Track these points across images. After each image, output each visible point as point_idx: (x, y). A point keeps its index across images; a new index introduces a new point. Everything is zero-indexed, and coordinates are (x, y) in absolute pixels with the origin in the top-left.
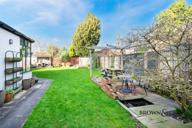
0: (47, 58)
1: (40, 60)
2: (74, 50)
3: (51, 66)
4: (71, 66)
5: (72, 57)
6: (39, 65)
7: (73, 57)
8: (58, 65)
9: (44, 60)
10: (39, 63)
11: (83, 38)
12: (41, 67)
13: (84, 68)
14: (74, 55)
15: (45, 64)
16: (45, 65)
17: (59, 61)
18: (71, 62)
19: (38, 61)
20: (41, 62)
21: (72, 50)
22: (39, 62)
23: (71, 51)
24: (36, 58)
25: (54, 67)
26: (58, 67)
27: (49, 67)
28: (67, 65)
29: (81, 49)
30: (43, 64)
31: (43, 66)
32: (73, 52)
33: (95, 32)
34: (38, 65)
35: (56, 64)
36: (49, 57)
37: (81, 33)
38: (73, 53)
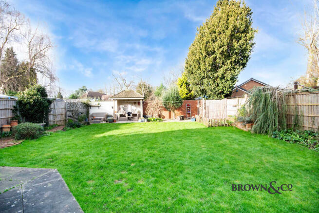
0: (136, 102)
1: (123, 106)
2: (187, 84)
3: (143, 118)
4: (183, 118)
5: (183, 99)
6: (121, 116)
7: (186, 100)
8: (156, 116)
9: (129, 106)
10: (122, 112)
11: (214, 52)
12: (125, 120)
13: (223, 125)
14: (187, 94)
15: (131, 115)
16: (131, 117)
17: (160, 107)
18: (182, 110)
19: (120, 109)
20: (124, 109)
21: (184, 85)
22: (122, 110)
23: (181, 86)
24: (116, 102)
25: (149, 121)
26: (157, 120)
27: (140, 120)
28: (175, 115)
29: (205, 81)
30: (129, 114)
31: (129, 119)
32: (186, 89)
33: (243, 35)
34: (119, 116)
35: (154, 115)
36: (140, 100)
37: (208, 42)
38: (186, 91)
